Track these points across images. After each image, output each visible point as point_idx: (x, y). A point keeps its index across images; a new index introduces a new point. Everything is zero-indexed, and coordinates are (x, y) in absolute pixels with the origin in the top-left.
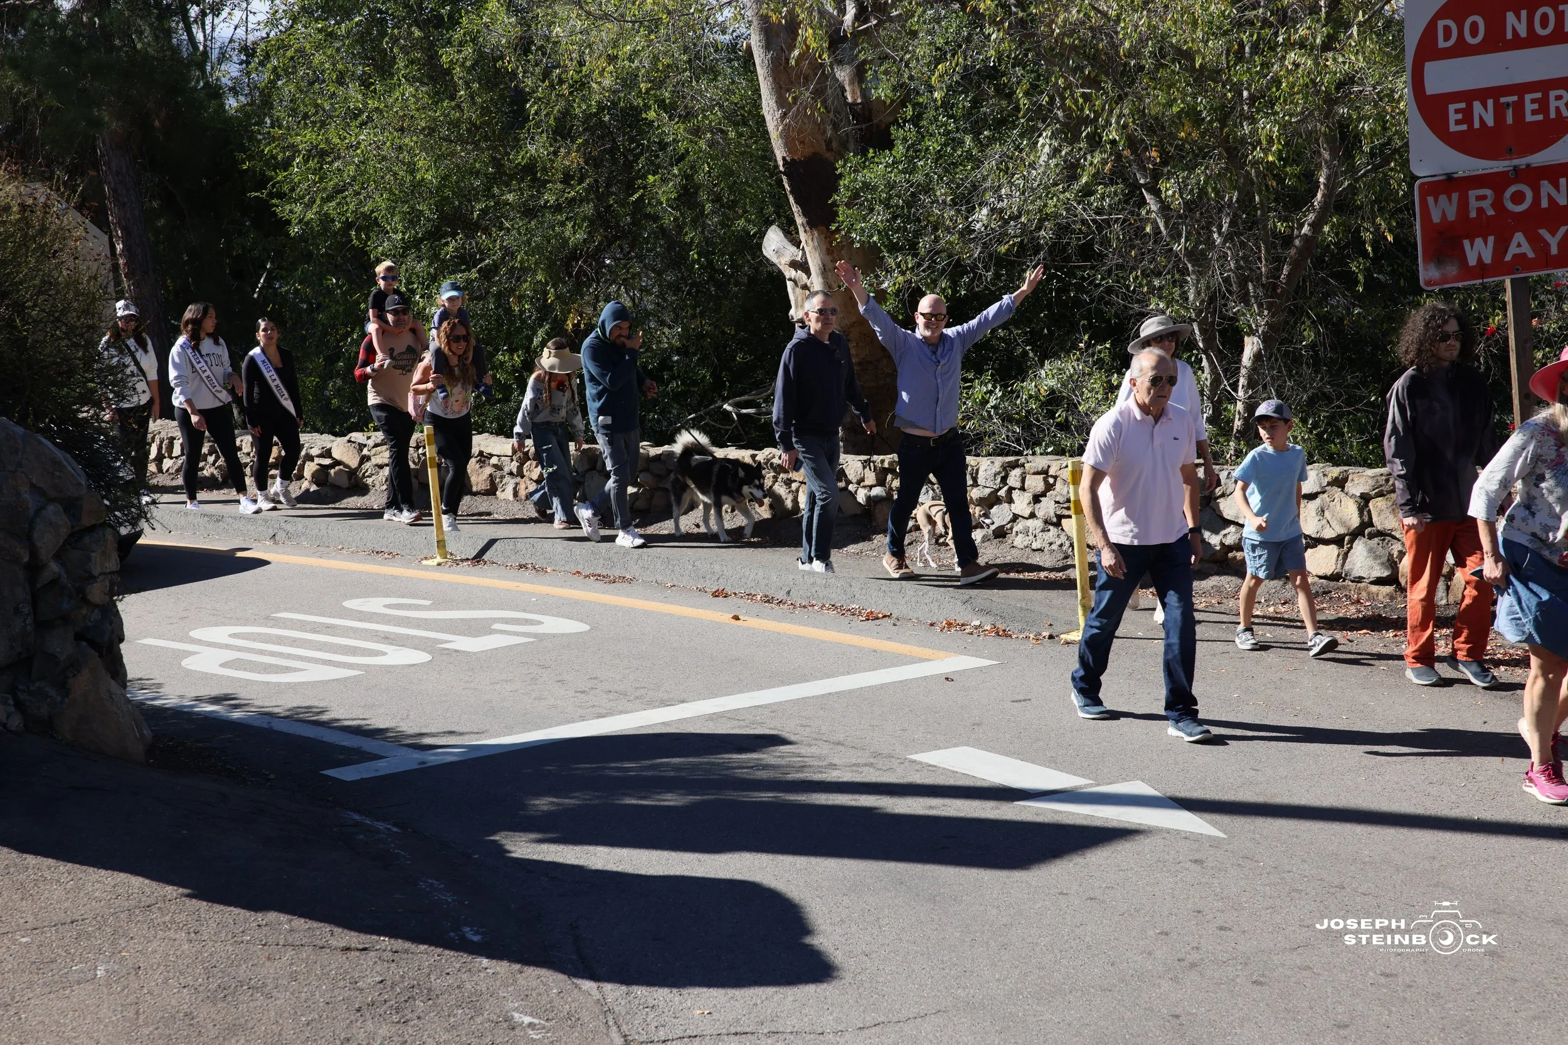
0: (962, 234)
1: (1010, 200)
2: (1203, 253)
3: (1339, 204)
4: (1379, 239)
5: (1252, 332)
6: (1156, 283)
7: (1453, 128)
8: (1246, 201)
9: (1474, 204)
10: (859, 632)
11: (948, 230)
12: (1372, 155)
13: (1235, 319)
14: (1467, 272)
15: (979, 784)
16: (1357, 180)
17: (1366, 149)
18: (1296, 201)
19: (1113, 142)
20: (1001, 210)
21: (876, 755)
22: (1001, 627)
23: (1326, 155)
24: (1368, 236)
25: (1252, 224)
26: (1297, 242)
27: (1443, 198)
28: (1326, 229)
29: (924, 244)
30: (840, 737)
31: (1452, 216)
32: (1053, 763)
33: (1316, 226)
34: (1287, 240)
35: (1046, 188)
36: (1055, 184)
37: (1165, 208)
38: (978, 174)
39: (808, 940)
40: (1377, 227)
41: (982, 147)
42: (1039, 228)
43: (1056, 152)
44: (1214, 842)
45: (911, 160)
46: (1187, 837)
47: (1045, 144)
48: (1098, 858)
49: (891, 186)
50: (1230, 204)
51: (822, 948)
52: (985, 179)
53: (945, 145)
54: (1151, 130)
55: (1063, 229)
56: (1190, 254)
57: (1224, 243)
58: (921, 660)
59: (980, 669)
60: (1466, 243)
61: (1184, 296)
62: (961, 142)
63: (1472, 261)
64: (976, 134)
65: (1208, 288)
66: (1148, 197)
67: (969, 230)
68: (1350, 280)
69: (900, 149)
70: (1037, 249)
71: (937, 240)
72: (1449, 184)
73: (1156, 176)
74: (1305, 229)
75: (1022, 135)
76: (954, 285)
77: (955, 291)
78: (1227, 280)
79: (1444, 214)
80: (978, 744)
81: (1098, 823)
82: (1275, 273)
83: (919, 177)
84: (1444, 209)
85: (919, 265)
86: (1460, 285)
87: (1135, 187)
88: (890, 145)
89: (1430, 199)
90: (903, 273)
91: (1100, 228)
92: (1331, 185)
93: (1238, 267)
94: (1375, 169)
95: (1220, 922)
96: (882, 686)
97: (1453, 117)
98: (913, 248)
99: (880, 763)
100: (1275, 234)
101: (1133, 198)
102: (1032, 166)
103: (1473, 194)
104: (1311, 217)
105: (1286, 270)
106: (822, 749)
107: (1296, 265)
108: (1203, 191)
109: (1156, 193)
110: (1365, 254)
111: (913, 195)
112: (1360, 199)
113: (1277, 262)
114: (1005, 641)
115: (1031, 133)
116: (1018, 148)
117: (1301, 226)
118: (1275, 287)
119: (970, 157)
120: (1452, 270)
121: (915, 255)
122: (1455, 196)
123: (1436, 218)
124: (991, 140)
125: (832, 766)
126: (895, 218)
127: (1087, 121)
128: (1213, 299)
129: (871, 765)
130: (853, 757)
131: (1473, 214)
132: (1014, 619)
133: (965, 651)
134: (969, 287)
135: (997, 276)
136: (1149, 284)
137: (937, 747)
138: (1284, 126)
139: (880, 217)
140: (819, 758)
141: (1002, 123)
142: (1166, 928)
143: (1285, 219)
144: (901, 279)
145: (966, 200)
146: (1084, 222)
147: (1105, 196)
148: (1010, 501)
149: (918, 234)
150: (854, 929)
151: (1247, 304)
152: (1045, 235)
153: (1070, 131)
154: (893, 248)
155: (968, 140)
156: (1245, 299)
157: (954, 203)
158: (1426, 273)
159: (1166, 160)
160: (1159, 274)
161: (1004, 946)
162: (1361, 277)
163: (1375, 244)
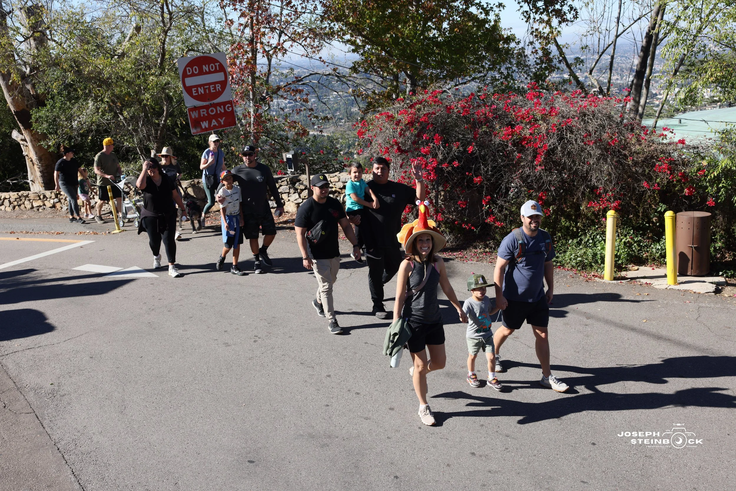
0: (70, 129)
1: (83, 118)
2: (137, 130)
3: (170, 115)
4: (181, 123)
5: (153, 149)
6: (126, 138)
7: (194, 94)
8: (146, 116)
9: (202, 113)
10: (55, 238)
11: (65, 128)
12: (177, 102)
13: (148, 146)
14: (203, 130)
15: (92, 273)
16: (174, 109)
17: (175, 100)
18: (159, 115)
19: (107, 101)
20: (80, 121)
21: (63, 270)
22: (95, 232)
23: (165, 103)
24: (179, 123)
25: (148, 121)
26: (161, 125)
27: (194, 112)
28: (168, 121)
29: (59, 132)
30: (52, 266)
31: (197, 116)
32: (112, 265)
33: (165, 121)
34: (158, 125)
35: (92, 115)
36: (94, 113)
37: (125, 119)
38: (72, 112)
39: (47, 321)
40: (181, 120)
41: (73, 104)
42: (91, 126)
43: (93, 105)
44: (156, 279)
45: (52, 110)
46: (149, 278)
47: (91, 104)
48: (126, 287)
49: (47, 117)
50: (142, 117)
51: (52, 323)
52: (74, 113)
53: (62, 105)
54: (118, 98)
55: (98, 126)
56: (133, 130)
57: (142, 126)
58: (73, 243)
59: (90, 244)
60: (201, 123)
61: (133, 141)
62: (66, 104)
63: (203, 127)
64: (70, 102)
65: (139, 138)
66: (120, 116)
67: (72, 127)
68: (175, 134)
69: (49, 106)
70: (92, 131)
71: (63, 130)
72: (195, 109)
73: (121, 111)
74: (162, 122)
75: (84, 101)
76: (70, 142)
77: (70, 144)
78: (144, 136)
79: (195, 116)
80: (91, 263)
81: (125, 279)
82: (156, 133)
83: (55, 114)
84: (195, 115)
85: (59, 137)
86: (203, 133)
87: (116, 113)
88: (46, 105)
89: (191, 112)
90: (54, 140)
91: (108, 124)
92: (167, 110)
93: (147, 132)
94: (178, 105)
95: (159, 298)
96: (63, 252)
97: (194, 92)
98: (56, 133)
99: (64, 272)
100: (155, 123)
101: (116, 116)
102: (88, 109)
103: (201, 110)
104: (164, 119)
105: (159, 132)
106: (48, 270)
107: (161, 131)
108: (134, 114)
109: (122, 115)
110: (178, 127)
111: (54, 119)
112: (176, 113)
113: (156, 131)
114: (96, 235)
115: (85, 100)
116: (82, 104)
117: (161, 121)
118: (157, 137)
119: (70, 108)
120: (199, 130)
121: (57, 135)
122: (197, 111)
123: (193, 117)
124: (75, 103)
125: (50, 275)
126: (50, 125)
127: (99, 97)
128: (141, 141)
129: (61, 273)
130: (56, 271)
131: (202, 116)
132: (98, 229)
133: (86, 239)
134: (74, 142)
135: (82, 139)
136: (124, 138)
137: (80, 265)
138: (152, 96)
139: (45, 125)
140: (46, 273)
141: (77, 99)
142: (145, 302)
143: (157, 119)
144: (54, 141)
145: (70, 119)
146: (104, 124)
147: (108, 116)
148: (94, 198)
149: (57, 129)
150: (60, 316)
151: (150, 142)
152: (94, 127)
153: (95, 99)
154: (51, 133)
155: (68, 103)
156: (150, 140)
157: (66, 120)
158: (193, 131)
159: (123, 106)
160: (126, 136)
161: (103, 313)
162: (178, 133)
163: (181, 124)
